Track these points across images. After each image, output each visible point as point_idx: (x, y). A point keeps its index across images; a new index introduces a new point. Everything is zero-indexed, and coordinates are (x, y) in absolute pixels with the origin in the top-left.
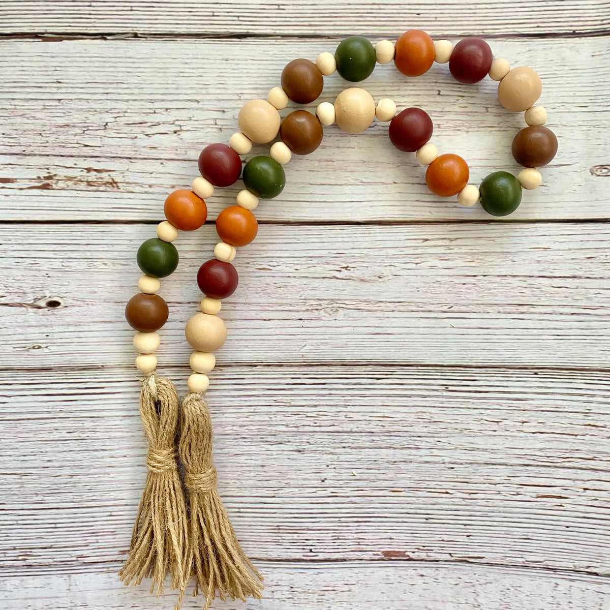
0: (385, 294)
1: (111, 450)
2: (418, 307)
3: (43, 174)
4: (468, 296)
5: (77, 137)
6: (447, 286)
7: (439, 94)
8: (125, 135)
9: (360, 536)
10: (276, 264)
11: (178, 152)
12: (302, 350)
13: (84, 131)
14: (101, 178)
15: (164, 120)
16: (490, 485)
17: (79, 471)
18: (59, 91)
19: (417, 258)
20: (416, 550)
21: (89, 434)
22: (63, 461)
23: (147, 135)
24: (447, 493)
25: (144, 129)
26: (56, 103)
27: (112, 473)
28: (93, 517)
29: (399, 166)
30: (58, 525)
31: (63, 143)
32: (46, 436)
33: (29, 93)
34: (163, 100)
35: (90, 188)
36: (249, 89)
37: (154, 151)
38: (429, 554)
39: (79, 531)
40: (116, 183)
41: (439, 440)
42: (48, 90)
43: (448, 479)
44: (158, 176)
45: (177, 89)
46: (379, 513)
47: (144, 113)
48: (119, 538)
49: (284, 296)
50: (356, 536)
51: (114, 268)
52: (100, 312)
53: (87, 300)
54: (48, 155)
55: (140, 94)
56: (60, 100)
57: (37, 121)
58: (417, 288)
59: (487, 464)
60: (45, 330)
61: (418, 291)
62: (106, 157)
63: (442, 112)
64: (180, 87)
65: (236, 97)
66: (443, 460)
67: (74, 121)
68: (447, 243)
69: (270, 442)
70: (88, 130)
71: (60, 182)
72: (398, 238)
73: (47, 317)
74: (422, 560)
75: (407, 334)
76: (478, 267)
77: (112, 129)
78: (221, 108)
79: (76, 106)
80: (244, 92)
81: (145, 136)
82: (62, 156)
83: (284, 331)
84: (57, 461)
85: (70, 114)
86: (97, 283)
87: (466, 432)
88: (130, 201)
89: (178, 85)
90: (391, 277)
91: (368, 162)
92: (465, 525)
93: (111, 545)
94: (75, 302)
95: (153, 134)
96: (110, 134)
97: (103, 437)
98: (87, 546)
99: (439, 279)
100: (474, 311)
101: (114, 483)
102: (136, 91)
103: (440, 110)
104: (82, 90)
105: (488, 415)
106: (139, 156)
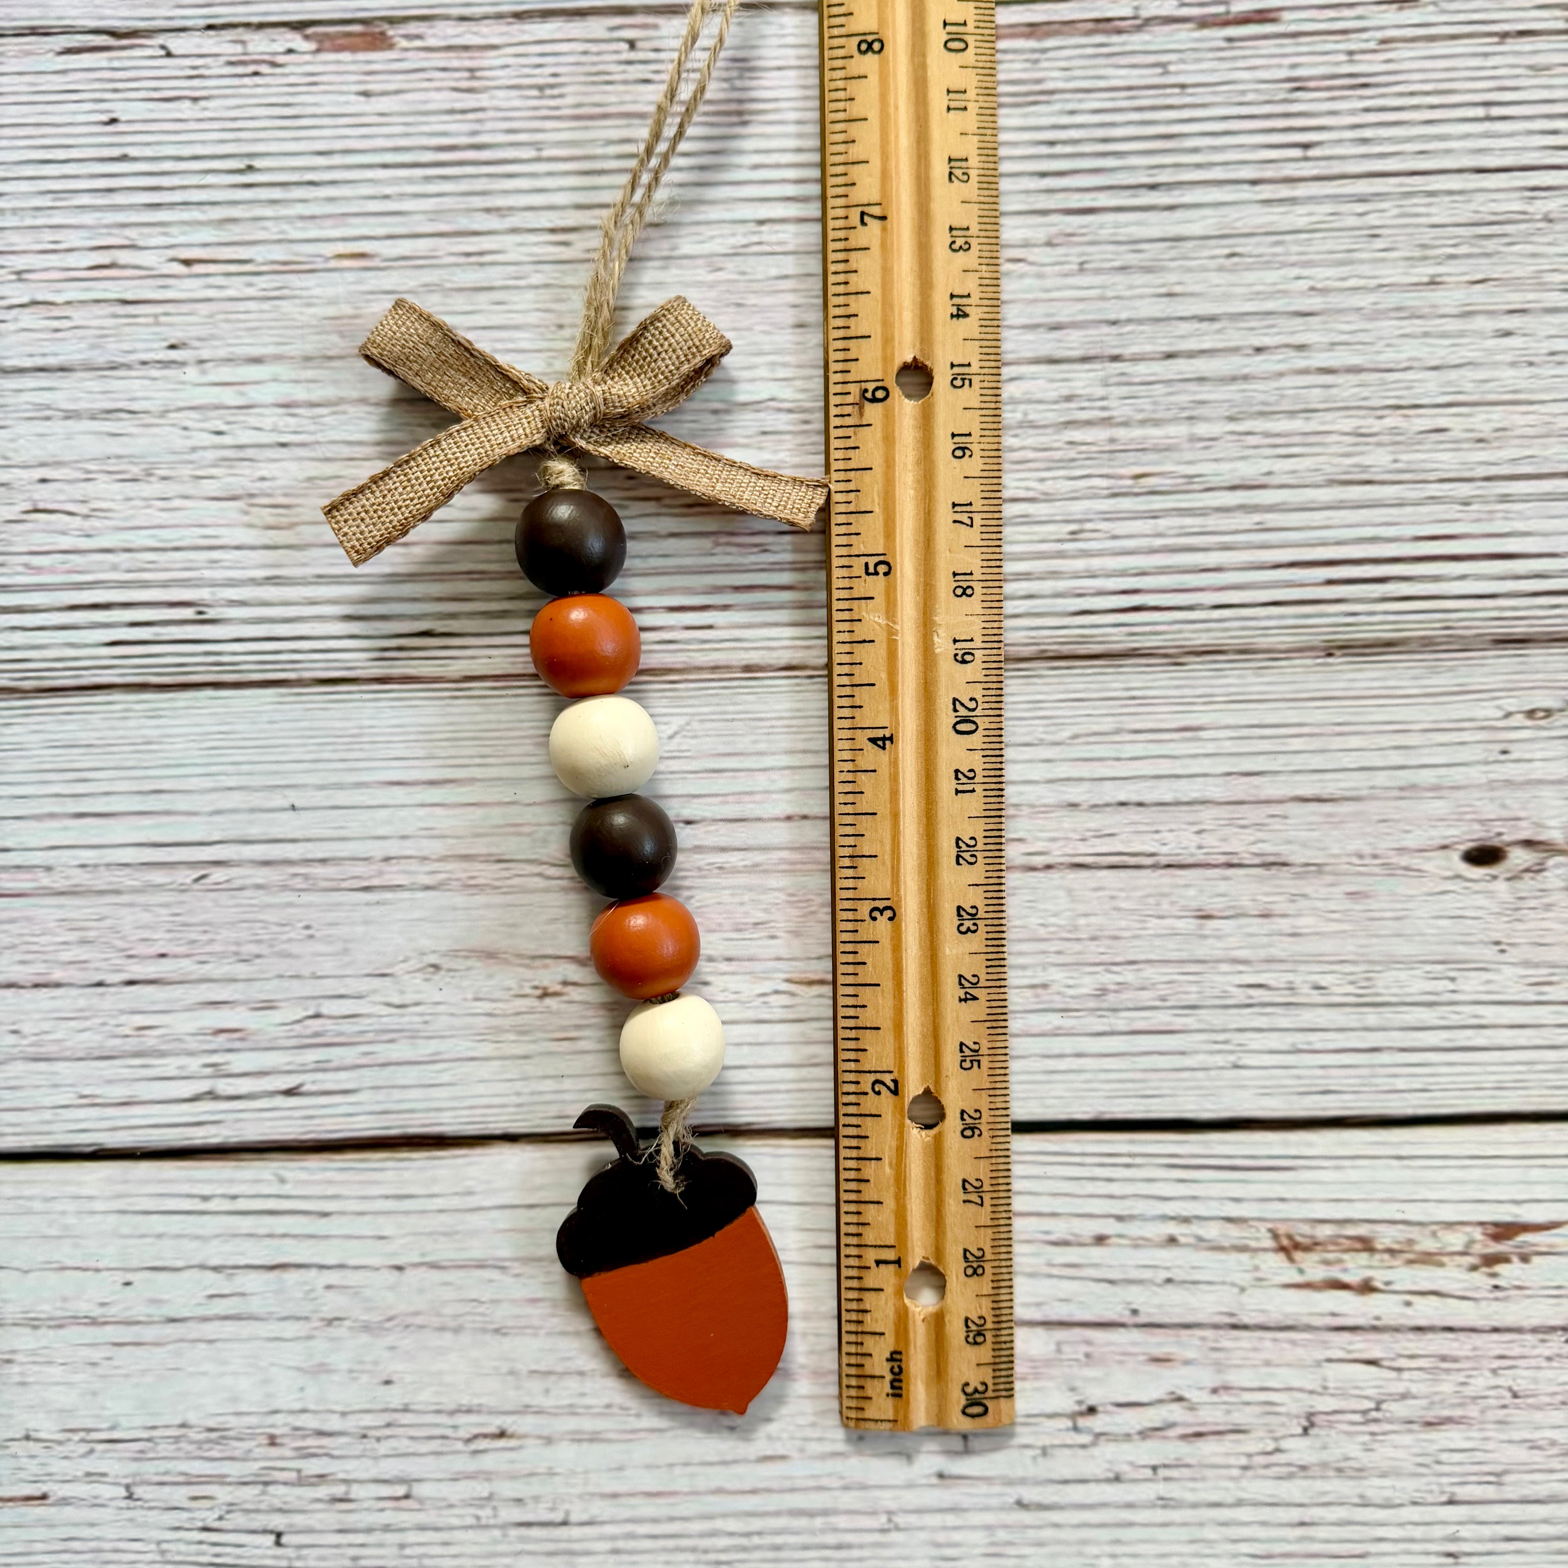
0: (417, 914)
1: (1305, 372)
2: (306, 877)
3: (1509, 1272)
4: (146, 917)
5: (1400, 1387)
6: (217, 948)
7: (279, 1535)
8: (1247, 1397)
9: (470, 100)
10: (773, 999)
11: (1085, 1349)
12: (682, 721)
13: (1377, 1409)
14: (1327, 1263)
15: (1126, 1447)
16: (50, 297)
17: (1411, 299)
18: (1450, 1530)
19: (317, 1035)
20: (280, 59)
21: (1376, 426)
22: (1461, 334)
23: (1180, 1399)
24: (187, 262)
25: (1188, 1417)
26: (1463, 1492)
27: (1302, 294)
28: (1364, 141)
29: (390, 1319)
30: (1480, 112)
31: (1447, 1371)
32: (1517, 418)
33: (1545, 1521)
34: (1130, 1506)
35: (1362, 1230)
36: (861, 1546)
37: (1159, 1352)
38: (239, 49)
39: (1412, 94)
40: (1282, 1249)
41: (218, 440)
42: (1486, 1531)
43: (185, 308)
44: (1147, 1274)
45: (1084, 1542)
46: (410, 180)
47: (1187, 1466)
48: (1280, 66)
49: (746, 898)
50: (482, 100)
51: (1290, 977)
52: (1335, 833)
53: (1376, 870)
54: (1496, 1330)
55: (1201, 1524)
56: (1451, 1502)
57: (1528, 1436)
58: (311, 937)
59: (62, 369)
60: (1510, 771)
61: (307, 927)
62: (1309, 1328)
63: (266, 1484)
64: (1074, 1549)
65: (900, 1520)
66: (204, 372)
67: (1407, 1439)
68: (224, 1086)
69: (780, 410)
70: (1364, 1412)
71: (1459, 1248)
72: (381, 1095)
73: (1505, 814)
74: (261, 26)
75: (339, 786)
76: (123, 1012)
77: (1288, 1415)
78: (948, 1487)
79: (1399, 1484)
80: (877, 1537)
81: (1187, 1395)
82: (1450, 1329)
83: (741, 783)
84: (1480, 334)
85: (1420, 1460)
86: (1346, 927)
87: (135, 470)
88: (1237, 1191)
89: (1080, 1554)
90: (397, 969)
91: (484, 1331)
92: (124, 158)
93: (1304, 45)
94: (1416, 862)
95: (1160, 1401)
96: (1297, 1401)
97: (1329, 416)
98: (1383, 41)
99: (242, 970)
100: (127, 871)
101: (1294, 258)
102: (1210, 1533)
103: (271, 1489)
104: (1380, 1532)
105: (64, 533)
106: (1208, 1333)
